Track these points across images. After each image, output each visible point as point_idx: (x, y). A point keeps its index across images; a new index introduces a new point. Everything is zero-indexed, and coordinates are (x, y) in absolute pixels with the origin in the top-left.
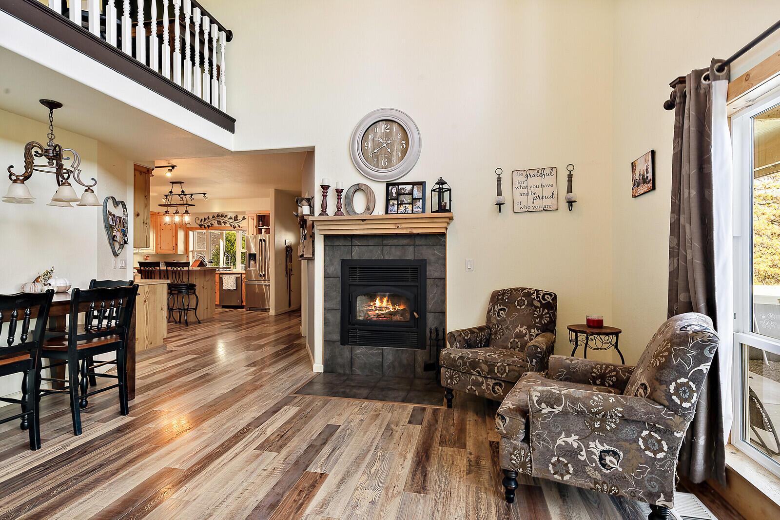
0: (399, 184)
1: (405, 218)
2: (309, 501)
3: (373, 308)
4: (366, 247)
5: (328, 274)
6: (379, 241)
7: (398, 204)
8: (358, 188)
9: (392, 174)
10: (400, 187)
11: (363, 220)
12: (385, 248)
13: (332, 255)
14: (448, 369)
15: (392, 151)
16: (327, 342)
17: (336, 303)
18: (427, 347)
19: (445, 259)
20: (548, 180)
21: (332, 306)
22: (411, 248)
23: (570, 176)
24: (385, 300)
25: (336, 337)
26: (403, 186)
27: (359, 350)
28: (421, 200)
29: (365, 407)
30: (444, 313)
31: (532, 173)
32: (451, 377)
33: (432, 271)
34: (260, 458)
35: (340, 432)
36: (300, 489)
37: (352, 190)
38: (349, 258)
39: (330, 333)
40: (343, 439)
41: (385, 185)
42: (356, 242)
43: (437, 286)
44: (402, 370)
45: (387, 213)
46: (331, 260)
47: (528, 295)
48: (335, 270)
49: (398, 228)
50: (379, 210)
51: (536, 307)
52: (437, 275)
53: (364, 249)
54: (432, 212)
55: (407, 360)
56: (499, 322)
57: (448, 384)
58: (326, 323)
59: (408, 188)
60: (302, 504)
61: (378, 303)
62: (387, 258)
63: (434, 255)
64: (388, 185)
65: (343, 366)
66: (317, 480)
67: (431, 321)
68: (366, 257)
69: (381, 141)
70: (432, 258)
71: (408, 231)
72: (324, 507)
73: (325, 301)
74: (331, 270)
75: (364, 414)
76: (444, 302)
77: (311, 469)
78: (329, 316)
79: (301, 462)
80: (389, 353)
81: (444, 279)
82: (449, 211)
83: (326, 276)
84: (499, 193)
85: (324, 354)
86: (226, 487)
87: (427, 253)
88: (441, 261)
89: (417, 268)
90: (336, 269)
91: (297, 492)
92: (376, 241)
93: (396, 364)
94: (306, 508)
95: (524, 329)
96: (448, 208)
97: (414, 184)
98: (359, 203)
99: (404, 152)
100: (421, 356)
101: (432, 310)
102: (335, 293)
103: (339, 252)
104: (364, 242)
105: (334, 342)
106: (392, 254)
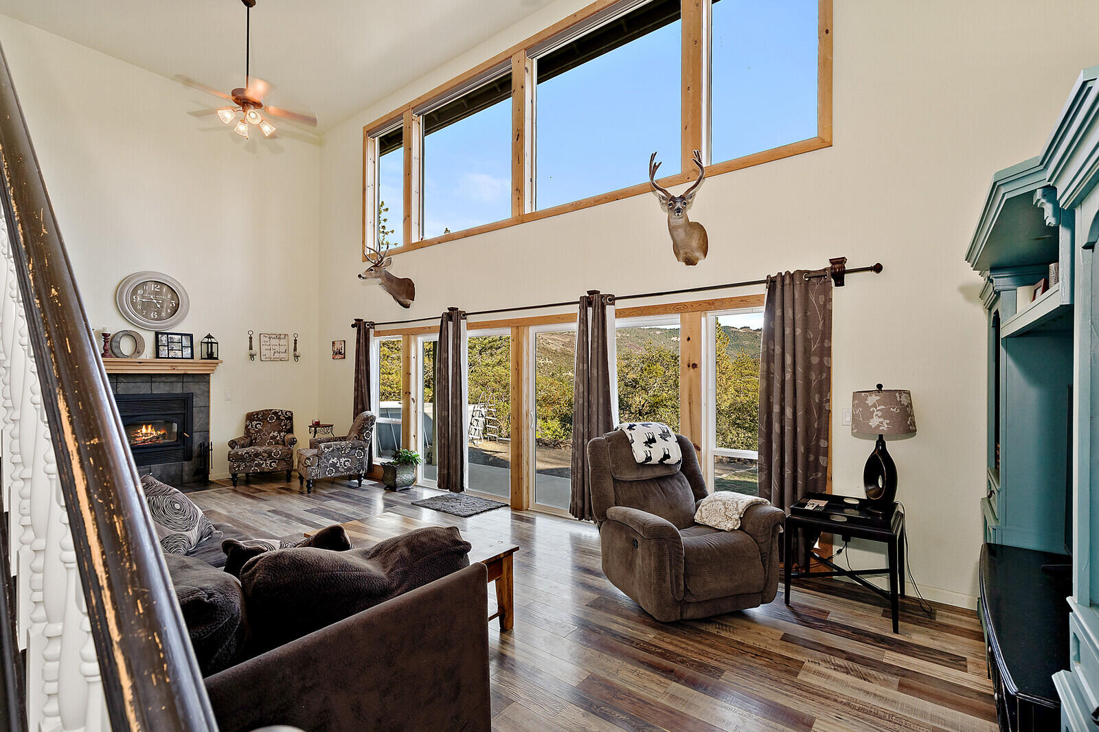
0: (168, 334)
3: (141, 435)
4: (133, 384)
6: (149, 379)
7: (168, 350)
8: (127, 334)
9: (160, 326)
10: (169, 336)
11: (140, 363)
12: (153, 384)
15: (162, 307)
18: (193, 459)
19: (209, 392)
20: (283, 342)
22: (180, 385)
23: (296, 340)
24: (150, 427)
26: (172, 336)
28: (190, 348)
30: (208, 432)
31: (273, 336)
32: (239, 467)
33: (197, 402)
37: (119, 335)
41: (153, 333)
42: (121, 379)
43: (202, 412)
45: (157, 357)
47: (276, 413)
49: (175, 369)
50: (148, 353)
51: (283, 420)
52: (202, 404)
53: (130, 385)
54: (202, 359)
55: (175, 472)
56: (257, 432)
57: (235, 471)
59: (177, 337)
61: (144, 430)
62: (154, 392)
63: (200, 389)
64: (157, 334)
67: (197, 439)
68: (133, 392)
69: (152, 297)
70: (198, 392)
71: (182, 372)
76: (208, 424)
81: (209, 407)
82: (217, 359)
84: (251, 348)
87: (193, 388)
88: (205, 394)
89: (185, 400)
92: (144, 379)
93: (164, 476)
95: (276, 434)
96: (215, 356)
97: (182, 335)
98: (126, 346)
99: (175, 310)
100: (187, 466)
101: (198, 430)
104: (132, 380)
106: (160, 389)
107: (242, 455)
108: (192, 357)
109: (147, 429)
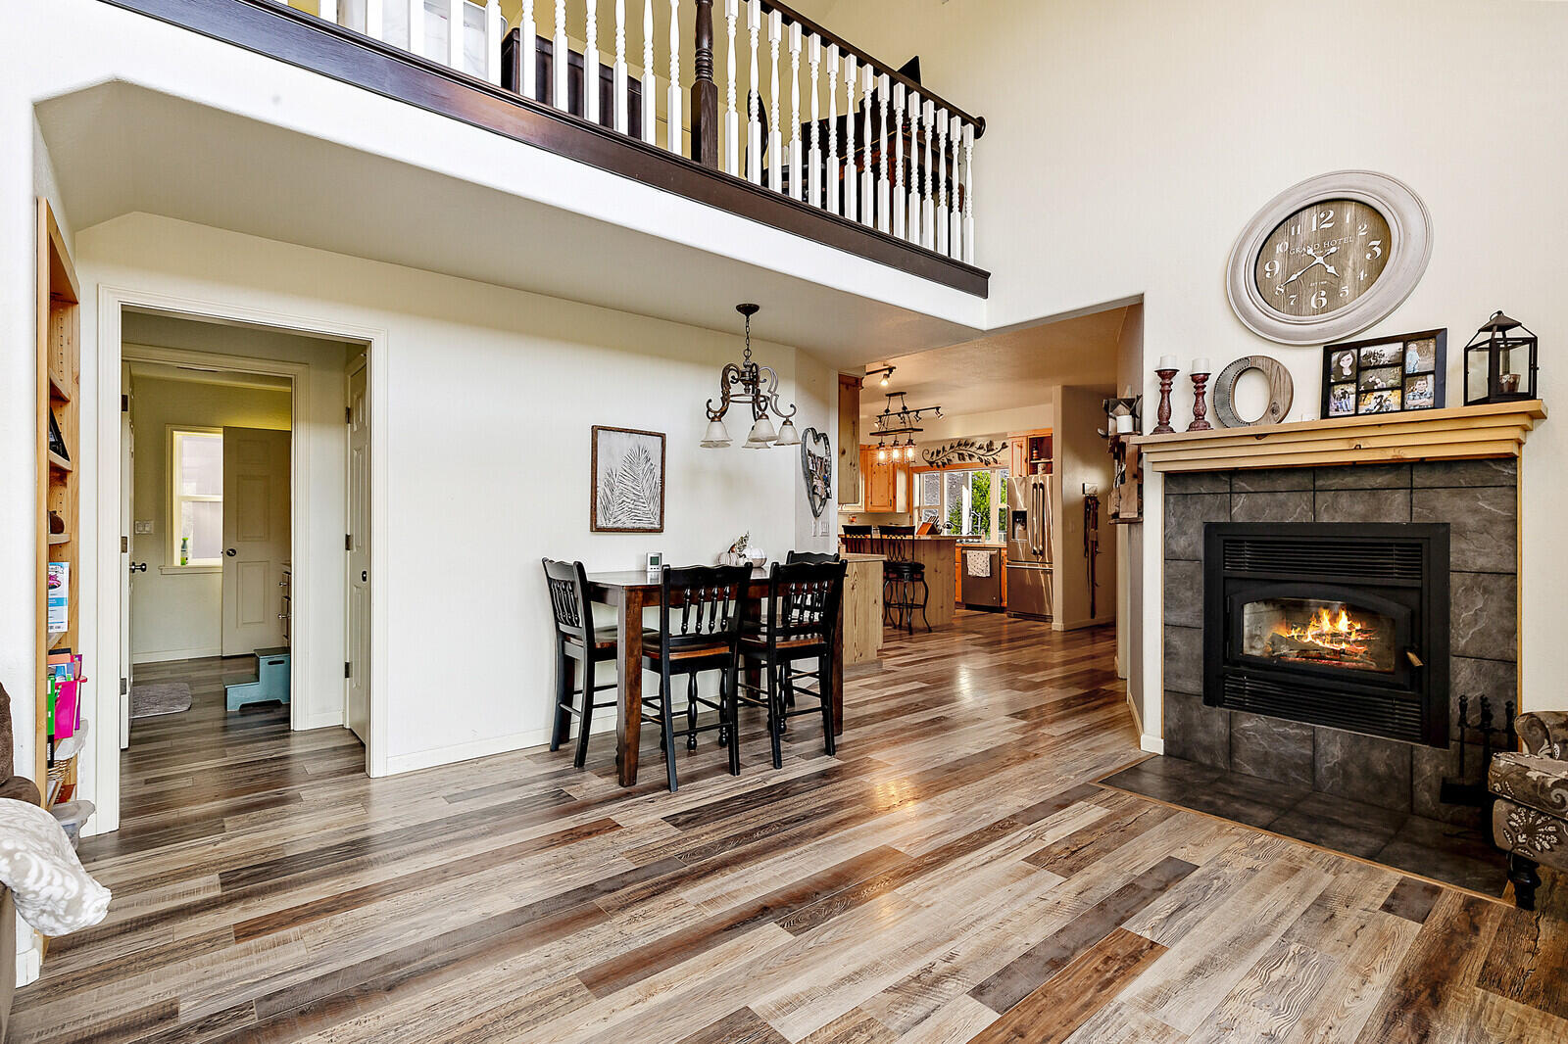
0: (1359, 345)
1: (1380, 425)
2: (1126, 980)
4: (1268, 497)
5: (1173, 552)
6: (1305, 480)
7: (1358, 393)
8: (1246, 367)
9: (1338, 325)
10: (1364, 351)
11: (1258, 437)
12: (1320, 497)
13: (1182, 514)
14: (1519, 806)
15: (1341, 269)
16: (1172, 695)
17: (1193, 613)
18: (1452, 743)
19: (1513, 521)
21: (1183, 620)
22: (1400, 497)
25: (1194, 685)
26: (1372, 349)
27: (1250, 723)
28: (1430, 378)
29: (1263, 845)
30: (1511, 664)
32: (1531, 831)
33: (1467, 554)
34: (1034, 876)
35: (1198, 879)
36: (1108, 954)
37: (1232, 373)
38: (1223, 518)
39: (1179, 676)
40: (1205, 893)
41: (1319, 351)
42: (1241, 484)
43: (1486, 591)
44: (1370, 787)
45: (1325, 415)
46: (1179, 524)
48: (1189, 545)
49: (1358, 448)
50: (1305, 409)
52: (1484, 563)
53: (1262, 499)
54: (1467, 404)
55: (1389, 766)
57: (1516, 844)
58: (1169, 653)
59: (1390, 351)
60: (1110, 981)
62: (1325, 519)
63: (1476, 511)
64: (1328, 351)
65: (1209, 750)
66: (1142, 951)
67: (1466, 681)
68: (1268, 517)
69: (1310, 251)
70: (1471, 521)
71: (1388, 455)
72: (1156, 1001)
73: (1166, 607)
74: (1180, 544)
75: (1257, 858)
76: (1512, 633)
77: (1131, 926)
78: (1177, 640)
79: (1111, 907)
80: (1334, 744)
81: (1513, 575)
82: (1531, 395)
83: (1169, 557)
85: (1166, 717)
86: (975, 904)
87: (1447, 506)
88: (1500, 528)
89: (1420, 545)
90: (1193, 541)
91: (1101, 958)
92: (1295, 480)
93: (1353, 769)
94: (1118, 990)
96: (1523, 387)
97: (1406, 339)
98: (1250, 400)
99: (1378, 266)
100: (1431, 763)
101: (1471, 652)
102: (1189, 594)
103: (1199, 507)
104: (1266, 485)
105: (1188, 696)
106: (1343, 510)
107: (1540, 787)
108: (1439, 401)
109: (1334, 619)
